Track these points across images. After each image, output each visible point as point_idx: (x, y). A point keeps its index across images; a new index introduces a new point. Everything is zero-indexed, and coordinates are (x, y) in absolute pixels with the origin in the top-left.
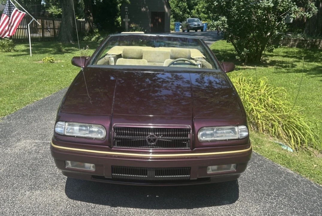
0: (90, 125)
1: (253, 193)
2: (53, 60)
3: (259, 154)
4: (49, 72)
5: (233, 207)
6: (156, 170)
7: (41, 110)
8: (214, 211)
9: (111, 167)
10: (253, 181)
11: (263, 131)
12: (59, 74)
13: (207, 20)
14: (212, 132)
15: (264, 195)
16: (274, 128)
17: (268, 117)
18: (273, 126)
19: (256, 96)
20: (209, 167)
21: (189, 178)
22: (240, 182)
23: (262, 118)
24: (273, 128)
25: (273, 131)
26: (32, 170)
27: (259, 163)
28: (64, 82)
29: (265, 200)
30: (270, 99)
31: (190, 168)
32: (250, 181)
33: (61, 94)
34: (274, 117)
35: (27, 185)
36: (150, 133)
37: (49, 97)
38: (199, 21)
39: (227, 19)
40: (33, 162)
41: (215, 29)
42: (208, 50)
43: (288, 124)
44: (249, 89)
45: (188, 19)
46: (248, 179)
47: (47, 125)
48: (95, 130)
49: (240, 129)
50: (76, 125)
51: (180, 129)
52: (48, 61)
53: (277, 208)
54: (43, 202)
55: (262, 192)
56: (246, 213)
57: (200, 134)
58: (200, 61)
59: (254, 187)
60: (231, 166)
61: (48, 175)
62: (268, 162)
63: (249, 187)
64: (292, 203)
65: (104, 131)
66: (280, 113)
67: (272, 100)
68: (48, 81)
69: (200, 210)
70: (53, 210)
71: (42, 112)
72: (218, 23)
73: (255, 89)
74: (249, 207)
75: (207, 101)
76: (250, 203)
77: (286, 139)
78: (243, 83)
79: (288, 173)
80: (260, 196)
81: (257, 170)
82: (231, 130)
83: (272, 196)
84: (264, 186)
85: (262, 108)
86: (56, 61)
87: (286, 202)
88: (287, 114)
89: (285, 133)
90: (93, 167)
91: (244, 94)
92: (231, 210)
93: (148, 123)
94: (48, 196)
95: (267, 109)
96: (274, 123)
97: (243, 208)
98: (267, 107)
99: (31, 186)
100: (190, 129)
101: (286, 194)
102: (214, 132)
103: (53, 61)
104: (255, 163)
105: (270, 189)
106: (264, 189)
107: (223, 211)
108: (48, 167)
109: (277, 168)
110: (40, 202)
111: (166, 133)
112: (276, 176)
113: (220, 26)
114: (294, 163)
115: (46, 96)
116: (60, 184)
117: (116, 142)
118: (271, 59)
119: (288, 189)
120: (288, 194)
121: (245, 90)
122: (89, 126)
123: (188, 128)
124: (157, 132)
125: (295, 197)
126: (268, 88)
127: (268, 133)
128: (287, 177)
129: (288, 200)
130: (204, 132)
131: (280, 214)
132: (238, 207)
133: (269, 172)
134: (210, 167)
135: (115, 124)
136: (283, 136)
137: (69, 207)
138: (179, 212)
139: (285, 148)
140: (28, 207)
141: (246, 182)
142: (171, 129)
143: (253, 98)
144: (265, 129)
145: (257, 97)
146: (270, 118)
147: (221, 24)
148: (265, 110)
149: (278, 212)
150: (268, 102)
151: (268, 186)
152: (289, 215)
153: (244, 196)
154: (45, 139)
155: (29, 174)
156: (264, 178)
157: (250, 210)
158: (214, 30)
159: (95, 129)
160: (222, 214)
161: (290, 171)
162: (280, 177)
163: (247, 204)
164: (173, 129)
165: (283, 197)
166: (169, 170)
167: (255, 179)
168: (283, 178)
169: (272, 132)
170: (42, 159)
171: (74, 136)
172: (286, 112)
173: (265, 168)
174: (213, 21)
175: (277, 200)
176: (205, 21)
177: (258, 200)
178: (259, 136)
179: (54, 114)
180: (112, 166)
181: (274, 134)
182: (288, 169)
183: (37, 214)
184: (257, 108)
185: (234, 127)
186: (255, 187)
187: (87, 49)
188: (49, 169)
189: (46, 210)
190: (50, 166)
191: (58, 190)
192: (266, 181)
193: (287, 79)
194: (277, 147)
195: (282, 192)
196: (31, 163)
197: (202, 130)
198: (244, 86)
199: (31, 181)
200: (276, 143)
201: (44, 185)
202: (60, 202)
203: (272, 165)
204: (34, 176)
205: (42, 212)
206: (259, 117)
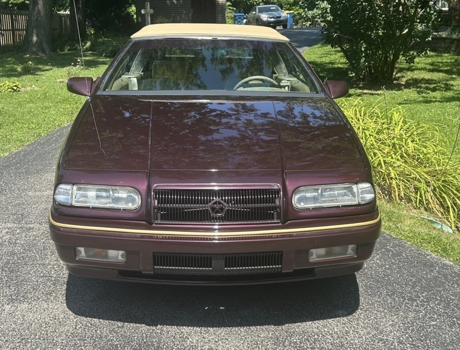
0: (113, 188)
1: (386, 297)
2: (18, 87)
3: (394, 236)
4: (14, 108)
5: (354, 319)
6: (226, 258)
7: (9, 174)
8: (322, 325)
9: (152, 256)
10: (386, 278)
11: (399, 199)
12: (31, 112)
13: (294, 7)
14: (314, 194)
15: (405, 299)
16: (419, 192)
17: (408, 175)
18: (417, 189)
19: (386, 140)
20: (312, 250)
21: (280, 270)
22: (364, 281)
23: (398, 177)
24: (416, 193)
25: (417, 198)
26: (9, 271)
27: (395, 250)
28: (43, 126)
29: (406, 308)
30: (411, 144)
31: (282, 252)
32: (381, 278)
33: (40, 146)
34: (418, 175)
35: (3, 295)
36: (214, 198)
37: (19, 152)
38: (278, 10)
39: (330, 6)
40: (9, 258)
41: (310, 25)
42: (301, 60)
43: (444, 186)
44: (373, 128)
45: (259, 7)
46: (378, 276)
47: (23, 199)
48: (123, 196)
49: (360, 189)
50: (90, 188)
51: (263, 190)
52: (8, 88)
53: (426, 319)
54: (36, 321)
55: (401, 295)
56: (374, 328)
57: (295, 199)
58: (288, 80)
59: (387, 287)
60: (348, 248)
61: (37, 279)
62: (409, 249)
63: (379, 287)
64: (450, 310)
65: (138, 197)
66: (429, 167)
67: (414, 145)
68: (13, 124)
69: (299, 326)
70: (54, 332)
71: (11, 177)
72: (314, 14)
73: (384, 127)
74: (380, 319)
75: (301, 146)
76: (381, 313)
77: (440, 211)
78: (362, 118)
79: (444, 265)
80: (398, 302)
81: (391, 261)
82: (345, 191)
83: (418, 302)
84: (404, 286)
85: (398, 160)
86: (23, 89)
87: (441, 310)
88: (440, 168)
89: (438, 202)
90: (122, 256)
91: (365, 137)
92: (350, 324)
93: (211, 183)
94: (42, 311)
95: (406, 162)
96: (419, 185)
97: (369, 320)
98: (405, 157)
99: (12, 297)
100: (280, 189)
101: (441, 298)
102: (318, 195)
103: (18, 89)
104: (388, 251)
105: (414, 291)
106: (403, 290)
107: (337, 325)
108: (36, 267)
109: (426, 257)
110: (31, 320)
111: (240, 196)
112: (424, 270)
113: (319, 18)
114: (454, 249)
115: (14, 150)
116: (60, 292)
117: (159, 214)
118: (411, 75)
119: (445, 290)
120: (444, 298)
121: (368, 129)
122: (112, 190)
123: (276, 187)
124: (225, 197)
125: (456, 302)
126: (406, 125)
127: (408, 203)
128: (442, 271)
129: (445, 307)
130: (302, 194)
131: (432, 328)
132: (362, 320)
133: (411, 264)
134: (314, 251)
135: (155, 185)
136: (435, 207)
137: (81, 327)
138: (264, 330)
139: (439, 227)
140: (11, 329)
141: (374, 280)
142: (248, 190)
143: (382, 143)
144: (403, 195)
145: (389, 141)
146: (412, 176)
147: (319, 15)
148: (402, 163)
149: (428, 326)
150: (408, 149)
151: (411, 285)
152: (446, 329)
153: (371, 303)
154: (23, 222)
155: (4, 278)
156: (404, 274)
157: (382, 324)
158: (308, 25)
159: (123, 194)
160: (336, 330)
161: (447, 262)
162: (432, 271)
163: (376, 314)
164: (251, 190)
165: (437, 302)
166: (248, 257)
167: (388, 276)
168: (435, 272)
169: (416, 201)
170: (24, 253)
171: (89, 208)
172: (438, 165)
173: (405, 258)
174: (306, 9)
175: (426, 308)
176: (290, 10)
177: (394, 307)
178: (394, 207)
179: (32, 180)
180: (154, 253)
181: (420, 203)
182: (444, 259)
183: (28, 338)
184: (389, 159)
185: (350, 185)
186: (390, 288)
187: (78, 66)
188: (37, 269)
189: (43, 332)
190: (39, 265)
191: (58, 301)
192: (408, 278)
193: (441, 109)
194: (424, 225)
195: (434, 294)
196: (5, 261)
197: (299, 192)
198: (365, 124)
199: (10, 289)
200: (423, 219)
201: (33, 295)
202: (64, 319)
203: (417, 253)
204: (13, 281)
205: (36, 335)
206: (392, 175)
